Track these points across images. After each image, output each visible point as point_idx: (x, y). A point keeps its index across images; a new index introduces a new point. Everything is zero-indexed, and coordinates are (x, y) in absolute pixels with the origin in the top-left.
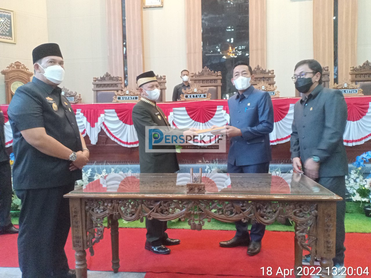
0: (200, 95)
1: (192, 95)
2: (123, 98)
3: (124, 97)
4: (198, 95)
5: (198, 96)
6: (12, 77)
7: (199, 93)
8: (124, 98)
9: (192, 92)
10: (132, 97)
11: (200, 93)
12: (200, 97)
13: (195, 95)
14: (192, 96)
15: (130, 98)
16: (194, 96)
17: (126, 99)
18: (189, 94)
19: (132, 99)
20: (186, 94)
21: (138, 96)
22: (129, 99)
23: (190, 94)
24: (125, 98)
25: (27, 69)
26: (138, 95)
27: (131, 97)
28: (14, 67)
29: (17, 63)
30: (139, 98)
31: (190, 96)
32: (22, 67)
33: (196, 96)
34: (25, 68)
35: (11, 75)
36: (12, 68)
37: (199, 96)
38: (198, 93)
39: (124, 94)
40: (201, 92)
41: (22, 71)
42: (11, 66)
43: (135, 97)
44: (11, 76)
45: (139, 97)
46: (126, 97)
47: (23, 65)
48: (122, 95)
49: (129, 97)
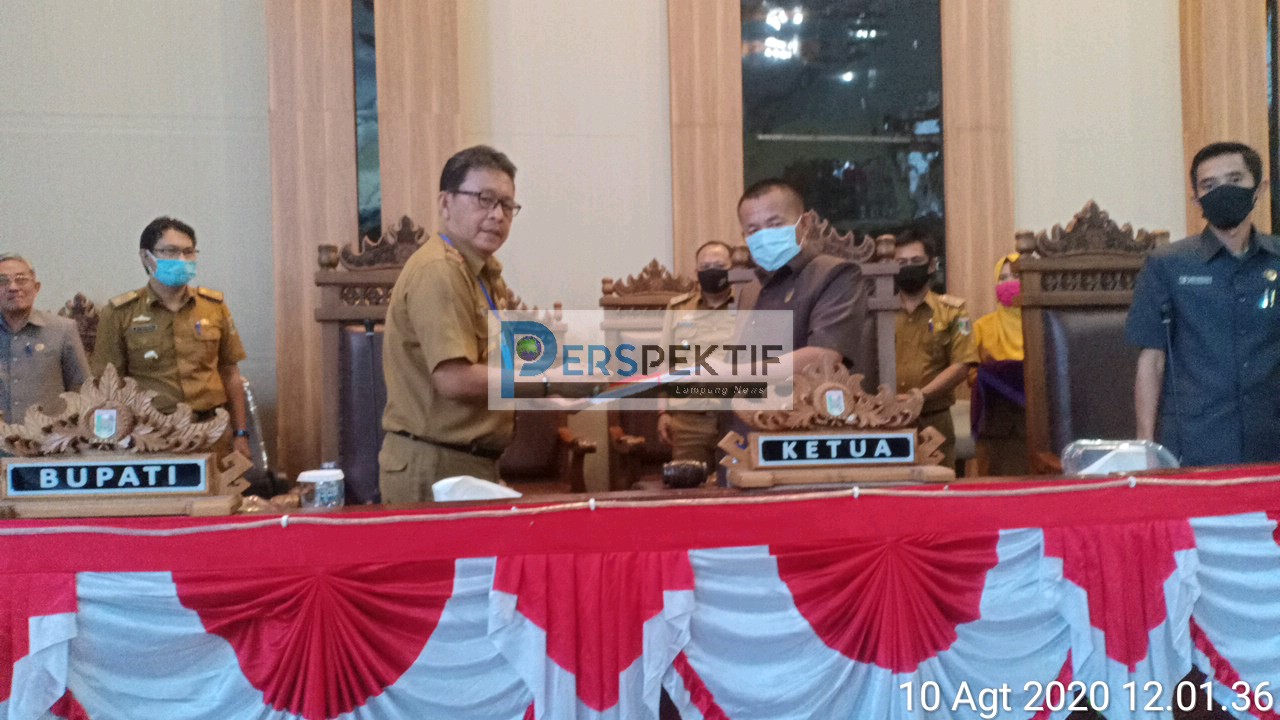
0: (872, 445)
1: (812, 439)
2: (62, 472)
3: (77, 470)
4: (858, 442)
5: (858, 449)
7: (864, 423)
8: (70, 473)
9: (812, 420)
10: (152, 465)
11: (869, 428)
12: (870, 453)
13: (834, 441)
14: (810, 449)
15: (129, 475)
16: (823, 450)
17: (92, 484)
18: (786, 430)
19: (144, 482)
20: (762, 431)
21: (201, 461)
22: (122, 481)
23: (800, 429)
24: (84, 473)
26: (200, 451)
27: (138, 469)
30: (212, 475)
31: (800, 449)
33: (844, 451)
37: (863, 445)
38: (855, 427)
39: (74, 444)
40: (876, 421)
43: (180, 469)
45: (209, 462)
46: (92, 471)
48: (58, 453)
49: (119, 470)
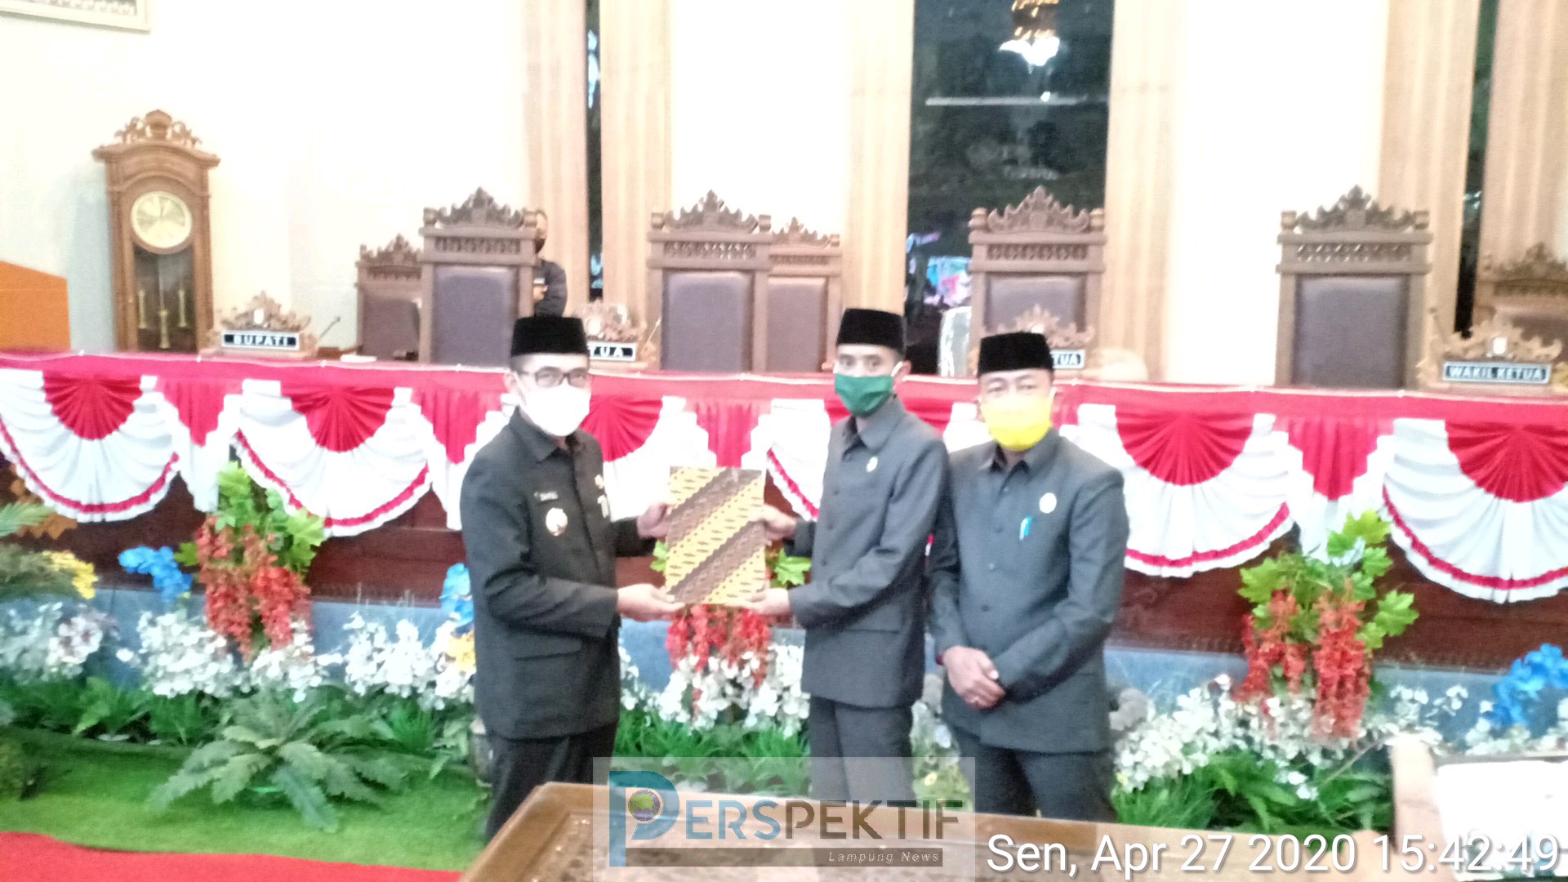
6: (135, 175)
10: (278, 336)
11: (610, 340)
25: (194, 141)
28: (142, 133)
29: (157, 118)
32: (174, 132)
34: (185, 133)
35: (131, 164)
36: (135, 138)
40: (614, 336)
41: (176, 151)
42: (132, 127)
44: (129, 171)
47: (179, 123)
48: (241, 328)
